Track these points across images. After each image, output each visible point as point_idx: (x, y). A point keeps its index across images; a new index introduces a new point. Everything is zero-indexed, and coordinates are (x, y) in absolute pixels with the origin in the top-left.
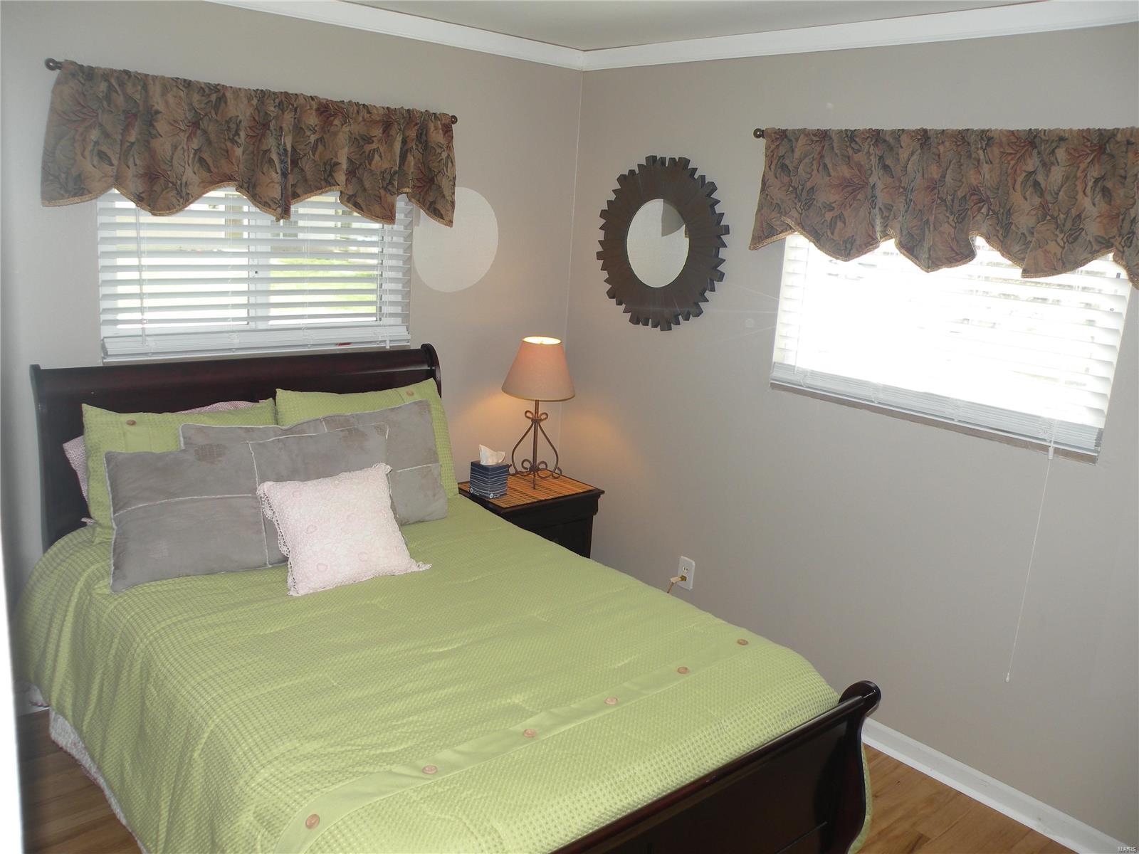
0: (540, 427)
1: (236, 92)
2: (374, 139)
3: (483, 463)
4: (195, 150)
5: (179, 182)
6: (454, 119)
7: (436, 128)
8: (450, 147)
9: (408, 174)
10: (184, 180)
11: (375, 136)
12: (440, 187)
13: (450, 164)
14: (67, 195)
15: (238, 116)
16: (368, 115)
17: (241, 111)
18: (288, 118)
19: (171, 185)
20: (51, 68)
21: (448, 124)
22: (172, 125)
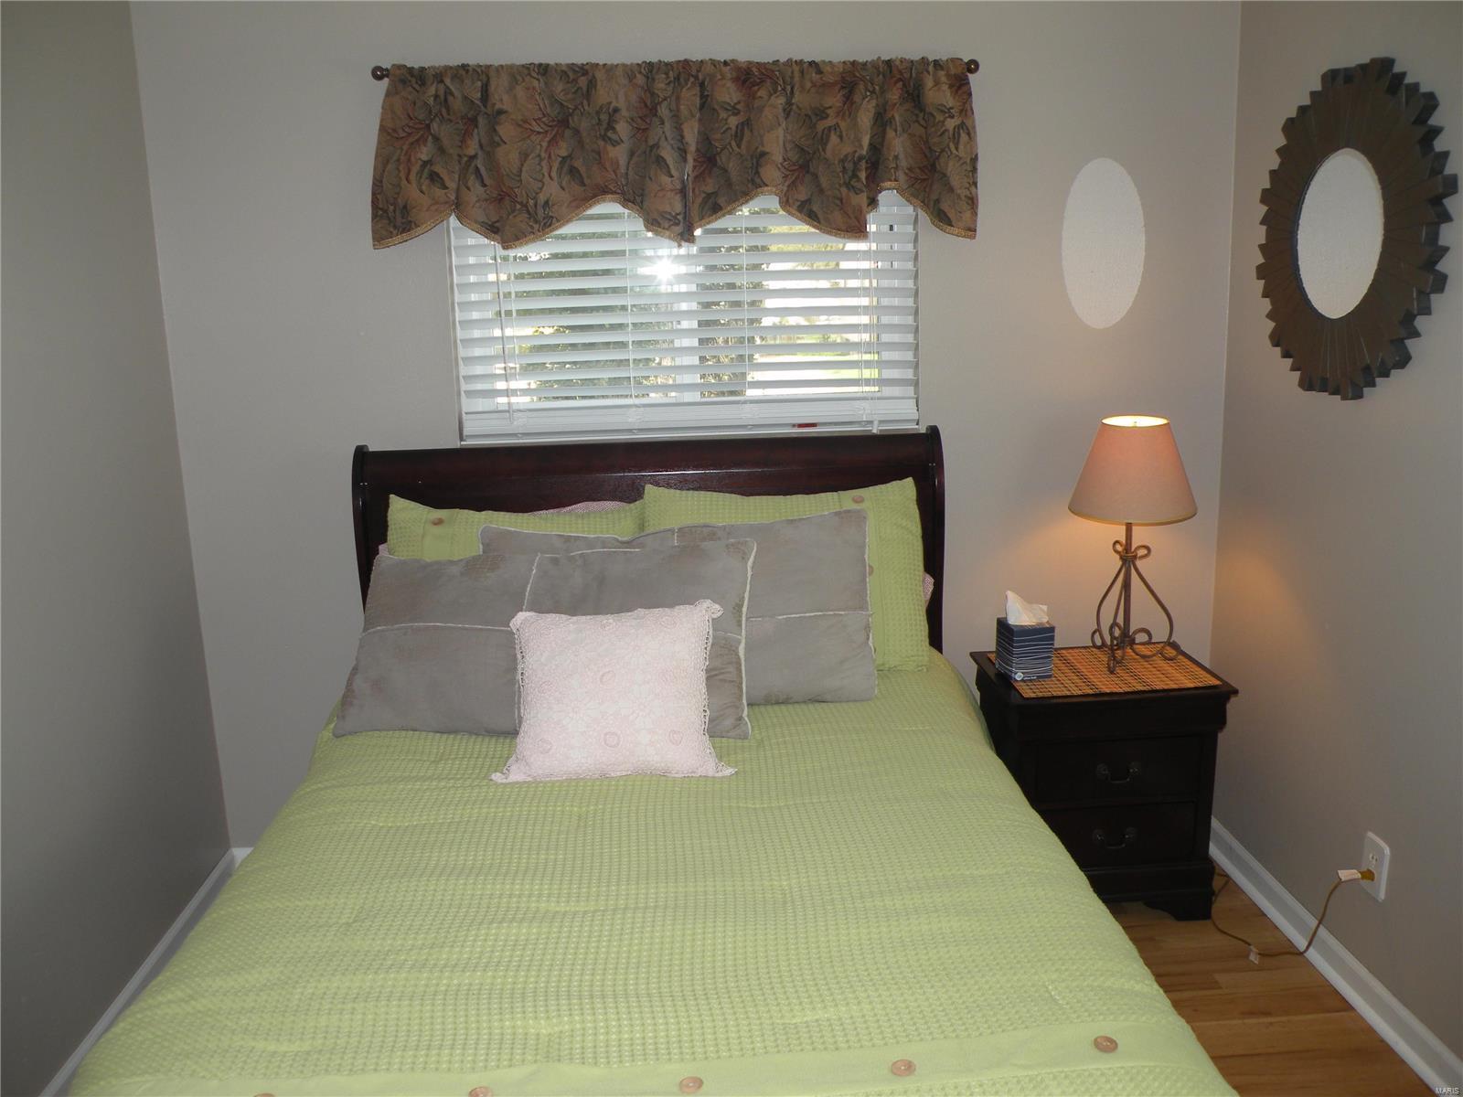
0: (1137, 570)
1: (609, 69)
2: (829, 111)
3: (1012, 621)
4: (563, 158)
5: (531, 202)
6: (973, 66)
7: (937, 83)
8: (966, 109)
9: (888, 159)
10: (542, 198)
11: (830, 107)
12: (945, 175)
13: (964, 137)
14: (395, 232)
15: (610, 103)
16: (818, 76)
17: (622, 98)
18: (690, 96)
19: (518, 206)
20: (379, 78)
21: (961, 75)
22: (520, 126)
